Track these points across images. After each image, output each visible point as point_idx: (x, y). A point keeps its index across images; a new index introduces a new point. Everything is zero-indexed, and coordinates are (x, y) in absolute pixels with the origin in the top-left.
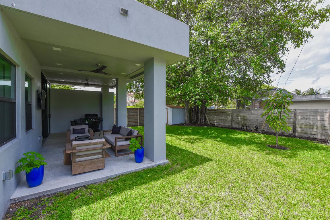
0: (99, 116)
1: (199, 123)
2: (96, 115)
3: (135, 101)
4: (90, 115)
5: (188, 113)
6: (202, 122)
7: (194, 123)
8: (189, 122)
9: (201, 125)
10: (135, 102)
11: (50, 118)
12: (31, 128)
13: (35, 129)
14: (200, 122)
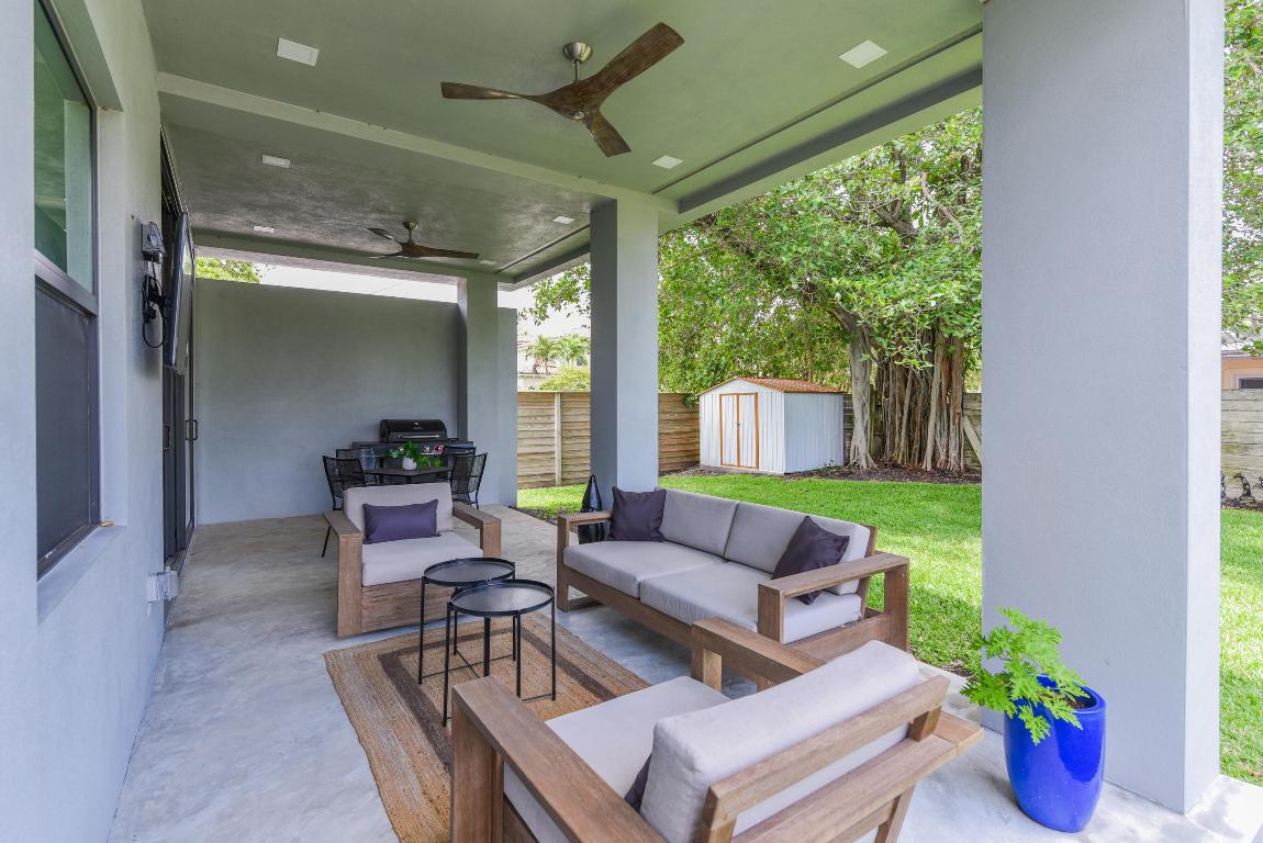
0: (451, 434)
1: (927, 464)
2: (437, 426)
3: (540, 370)
4: (406, 426)
5: (867, 417)
6: (943, 457)
7: (895, 466)
8: (871, 461)
9: (941, 473)
10: (536, 373)
11: (192, 440)
12: (97, 521)
13: (123, 523)
14: (934, 460)
